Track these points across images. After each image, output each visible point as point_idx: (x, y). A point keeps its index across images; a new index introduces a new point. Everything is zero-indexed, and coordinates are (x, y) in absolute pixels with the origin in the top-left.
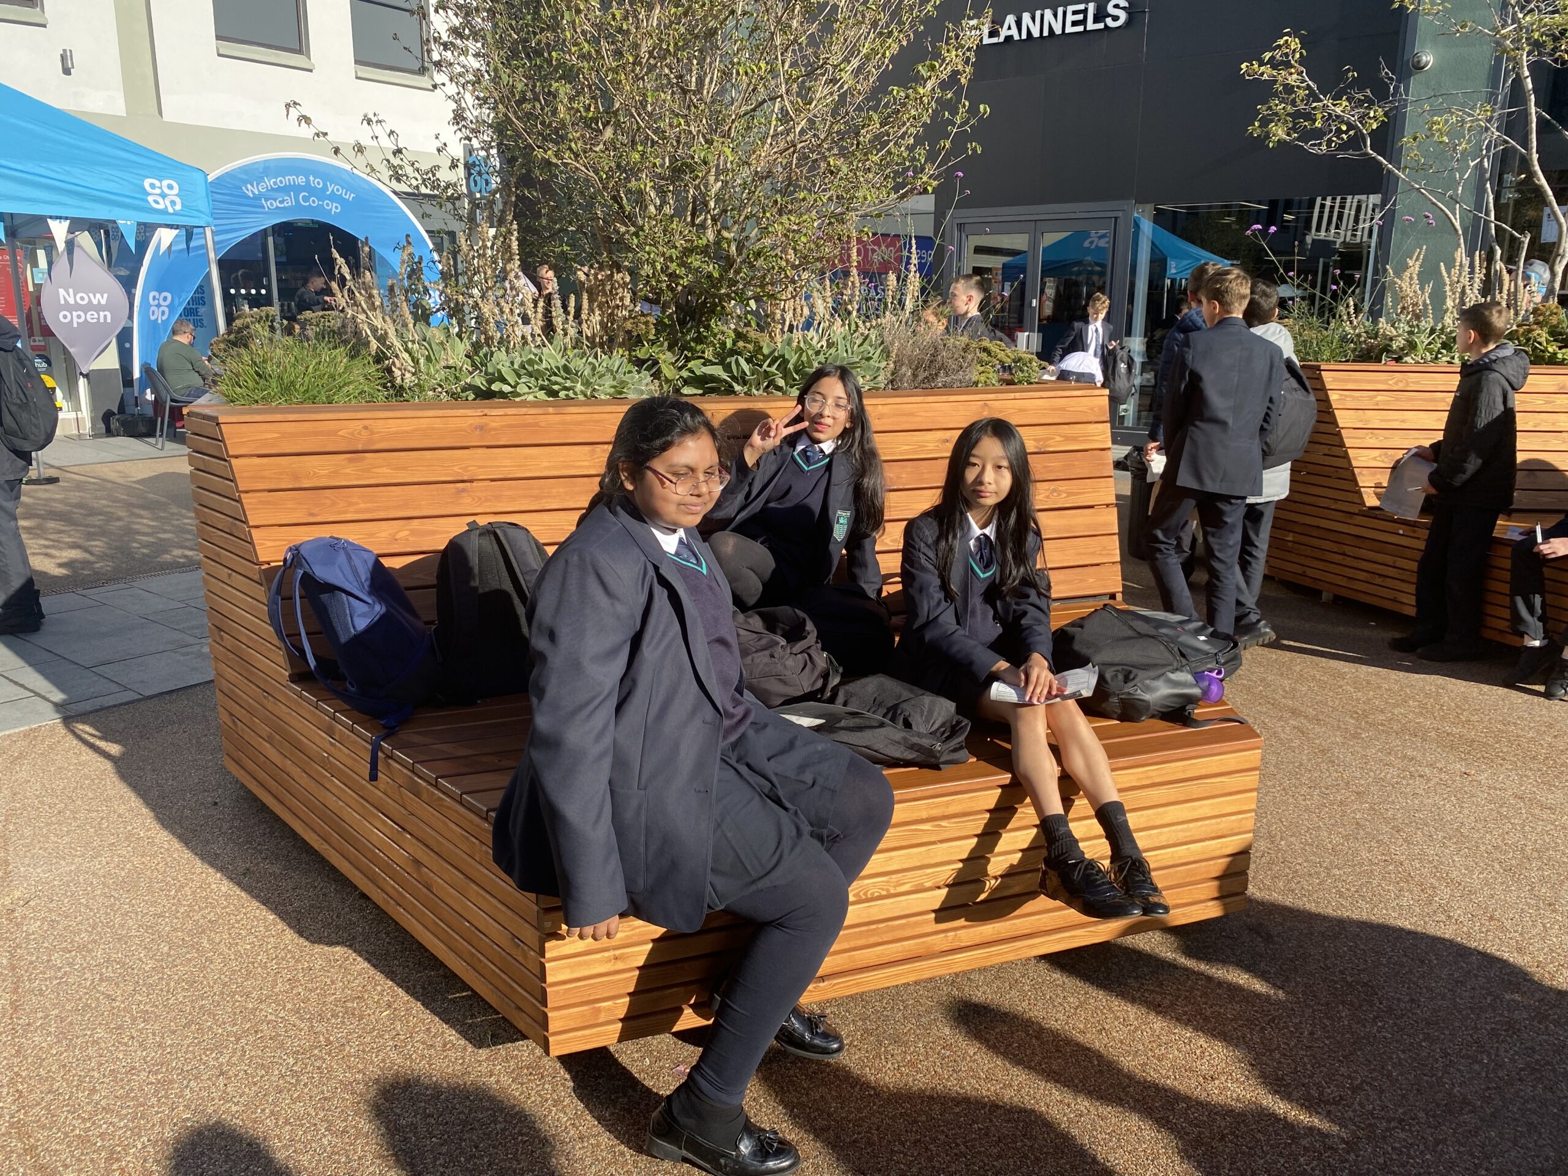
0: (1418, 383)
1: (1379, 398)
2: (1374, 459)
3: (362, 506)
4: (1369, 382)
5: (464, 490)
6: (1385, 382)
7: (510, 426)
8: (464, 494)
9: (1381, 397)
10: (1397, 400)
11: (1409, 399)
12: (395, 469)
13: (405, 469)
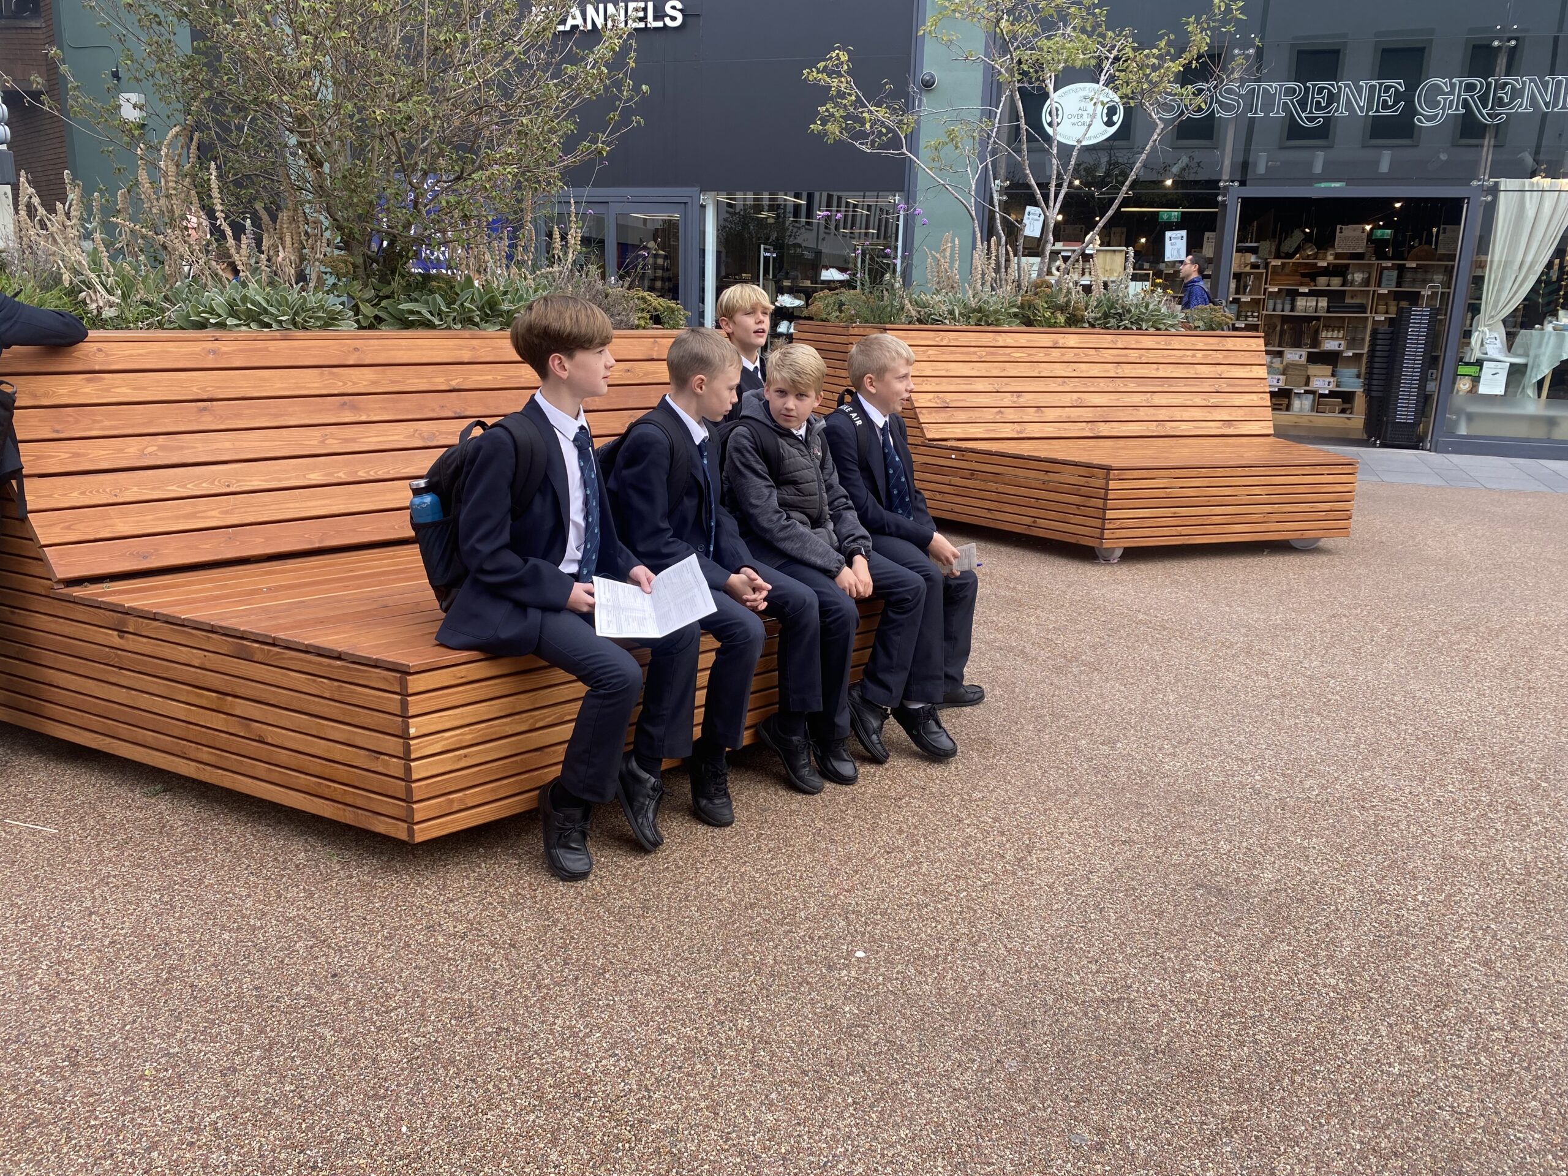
0: (956, 340)
1: (930, 352)
2: (930, 400)
3: (106, 423)
4: (922, 339)
5: (205, 409)
6: (933, 339)
7: (241, 350)
8: (205, 413)
9: (932, 352)
10: (943, 353)
11: (952, 353)
12: (134, 389)
13: (144, 389)
